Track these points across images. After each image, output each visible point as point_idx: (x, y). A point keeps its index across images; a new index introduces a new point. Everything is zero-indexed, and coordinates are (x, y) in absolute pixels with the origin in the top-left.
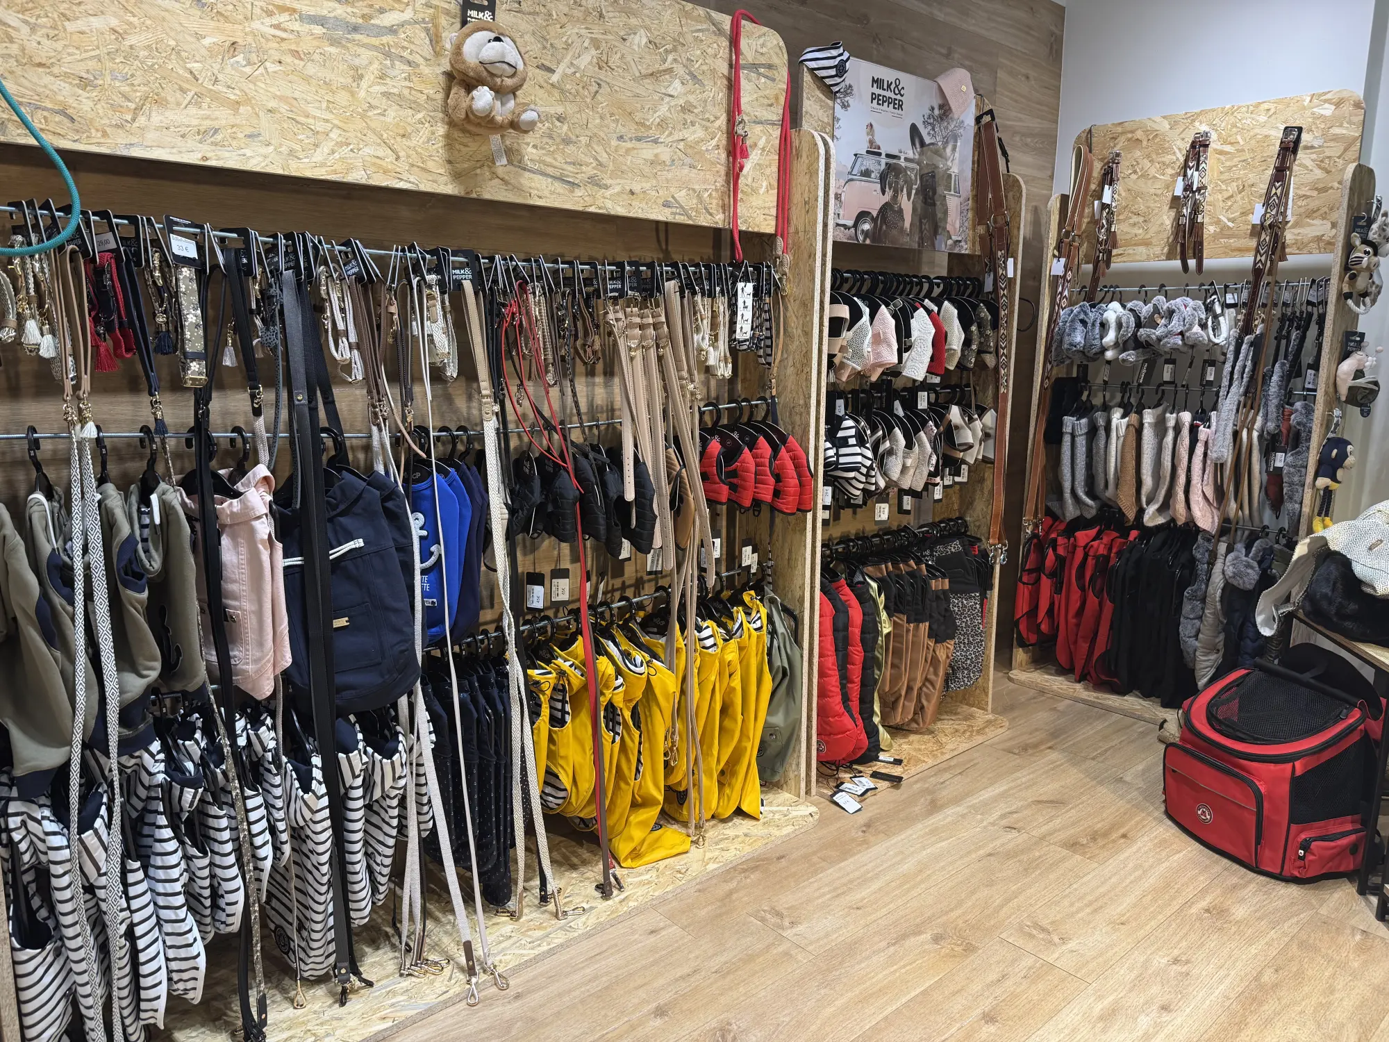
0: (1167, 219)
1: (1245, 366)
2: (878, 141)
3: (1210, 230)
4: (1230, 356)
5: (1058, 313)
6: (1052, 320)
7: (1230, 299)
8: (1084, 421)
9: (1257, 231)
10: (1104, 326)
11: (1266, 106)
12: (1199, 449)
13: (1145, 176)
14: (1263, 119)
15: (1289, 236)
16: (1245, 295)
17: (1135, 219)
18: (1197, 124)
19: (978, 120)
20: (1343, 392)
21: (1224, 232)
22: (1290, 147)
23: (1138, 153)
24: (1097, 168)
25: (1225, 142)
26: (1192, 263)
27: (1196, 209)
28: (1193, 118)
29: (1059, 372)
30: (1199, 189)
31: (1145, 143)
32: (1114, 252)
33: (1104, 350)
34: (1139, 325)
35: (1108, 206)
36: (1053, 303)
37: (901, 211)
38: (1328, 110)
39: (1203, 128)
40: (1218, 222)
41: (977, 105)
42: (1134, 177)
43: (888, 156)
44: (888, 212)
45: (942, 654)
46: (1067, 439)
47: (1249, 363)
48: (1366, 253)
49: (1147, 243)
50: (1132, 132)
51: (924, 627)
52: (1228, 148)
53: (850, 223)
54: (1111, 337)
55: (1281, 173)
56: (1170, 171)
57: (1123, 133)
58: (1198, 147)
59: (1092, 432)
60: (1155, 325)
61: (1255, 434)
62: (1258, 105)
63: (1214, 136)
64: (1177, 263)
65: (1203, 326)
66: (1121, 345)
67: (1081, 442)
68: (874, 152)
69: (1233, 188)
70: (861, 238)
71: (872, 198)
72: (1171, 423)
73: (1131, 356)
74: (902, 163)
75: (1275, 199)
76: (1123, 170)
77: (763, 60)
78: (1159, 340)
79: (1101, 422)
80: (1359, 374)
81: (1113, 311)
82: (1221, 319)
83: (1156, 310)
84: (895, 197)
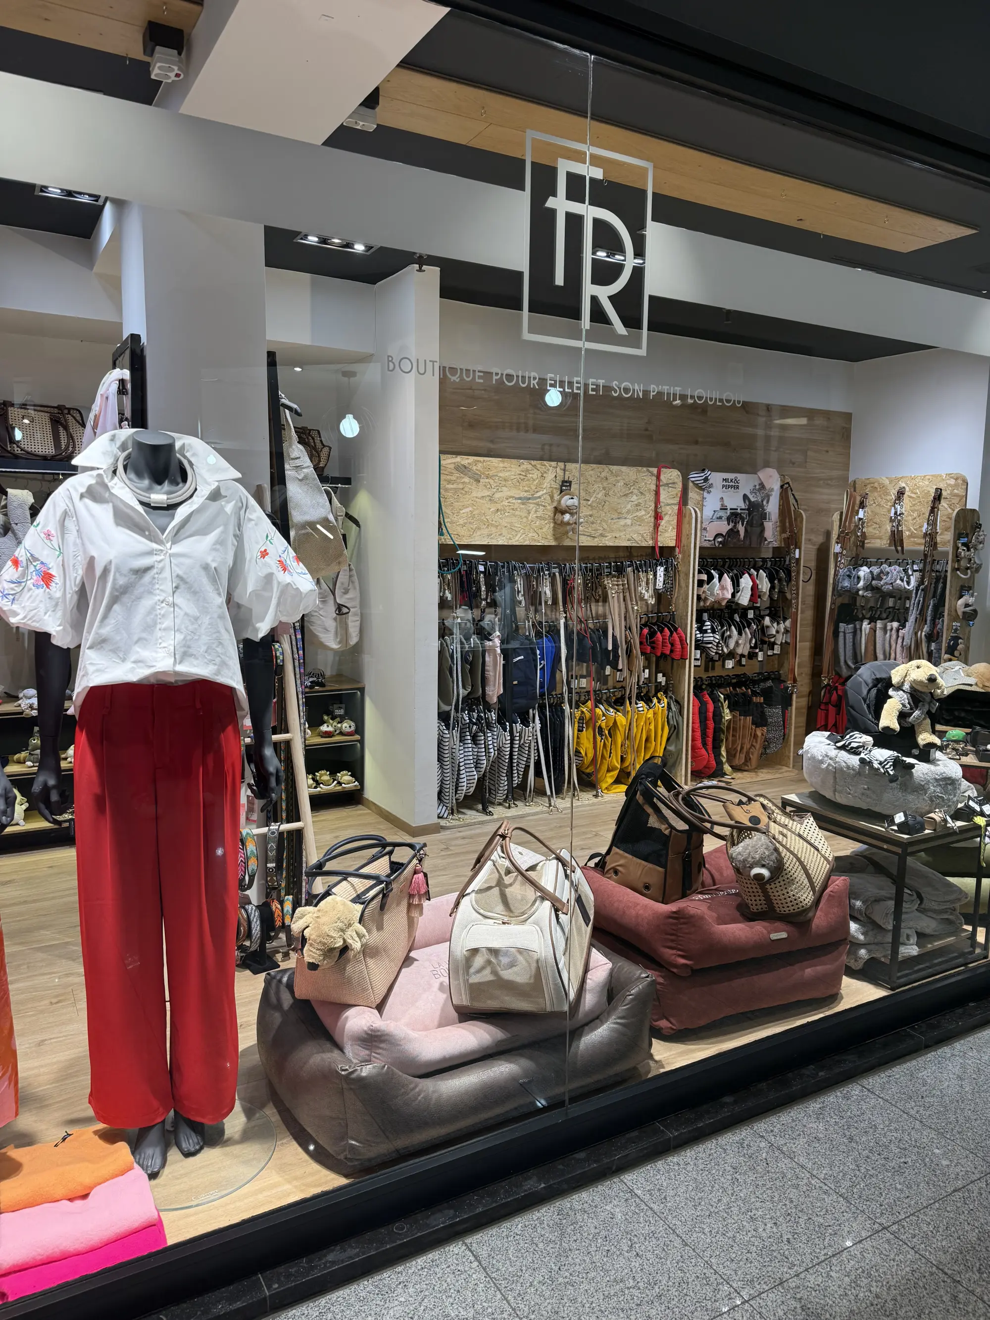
0: (888, 528)
1: (920, 601)
2: (726, 503)
3: (906, 534)
4: (914, 595)
5: (839, 571)
6: (835, 575)
7: (915, 567)
8: (851, 626)
9: (926, 535)
10: (859, 578)
11: (927, 477)
12: (900, 641)
13: (879, 505)
14: (927, 483)
15: (939, 539)
16: (921, 565)
17: (875, 526)
18: (900, 482)
19: (782, 487)
20: (960, 613)
21: (912, 536)
22: (938, 497)
23: (876, 494)
24: (858, 499)
25: (912, 492)
26: (899, 548)
27: (899, 525)
28: (899, 479)
29: (839, 601)
30: (900, 514)
31: (879, 489)
32: (866, 541)
33: (859, 590)
34: (873, 579)
35: (862, 519)
36: (836, 566)
37: (738, 531)
38: (952, 482)
39: (903, 485)
40: (909, 530)
41: (781, 480)
42: (874, 505)
43: (731, 509)
44: (733, 532)
45: (759, 733)
46: (841, 634)
47: (921, 599)
48: (963, 550)
49: (880, 538)
50: (874, 483)
51: (749, 719)
52: (913, 495)
53: (712, 539)
54: (861, 584)
55: (933, 510)
56: (889, 504)
57: (869, 483)
58: (901, 493)
59: (855, 633)
60: (881, 579)
61: (923, 633)
62: (925, 476)
63: (907, 489)
64: (893, 548)
65: (902, 580)
66: (866, 588)
67: (849, 637)
68: (724, 508)
69: (915, 515)
70: (717, 545)
71: (724, 527)
72: (889, 628)
73: (868, 594)
74: (739, 511)
75: (932, 523)
76: (870, 501)
77: (671, 482)
78: (882, 586)
79: (858, 626)
80: (967, 605)
81: (864, 571)
82: (911, 577)
83: (882, 572)
84: (735, 526)
